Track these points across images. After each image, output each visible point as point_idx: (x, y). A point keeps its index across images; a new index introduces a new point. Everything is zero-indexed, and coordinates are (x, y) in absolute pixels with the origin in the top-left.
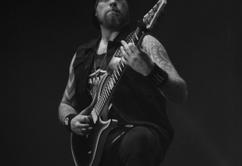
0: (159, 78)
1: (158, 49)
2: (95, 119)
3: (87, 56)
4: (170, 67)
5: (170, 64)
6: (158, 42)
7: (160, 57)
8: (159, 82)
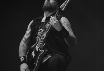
0: (64, 33)
1: (67, 23)
2: (37, 50)
3: (37, 22)
4: (71, 31)
5: (71, 30)
6: (68, 20)
7: (67, 26)
8: (64, 35)
